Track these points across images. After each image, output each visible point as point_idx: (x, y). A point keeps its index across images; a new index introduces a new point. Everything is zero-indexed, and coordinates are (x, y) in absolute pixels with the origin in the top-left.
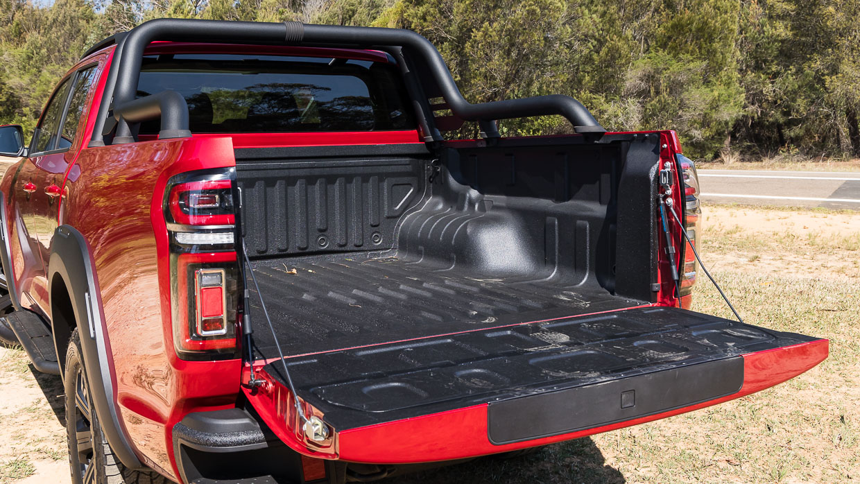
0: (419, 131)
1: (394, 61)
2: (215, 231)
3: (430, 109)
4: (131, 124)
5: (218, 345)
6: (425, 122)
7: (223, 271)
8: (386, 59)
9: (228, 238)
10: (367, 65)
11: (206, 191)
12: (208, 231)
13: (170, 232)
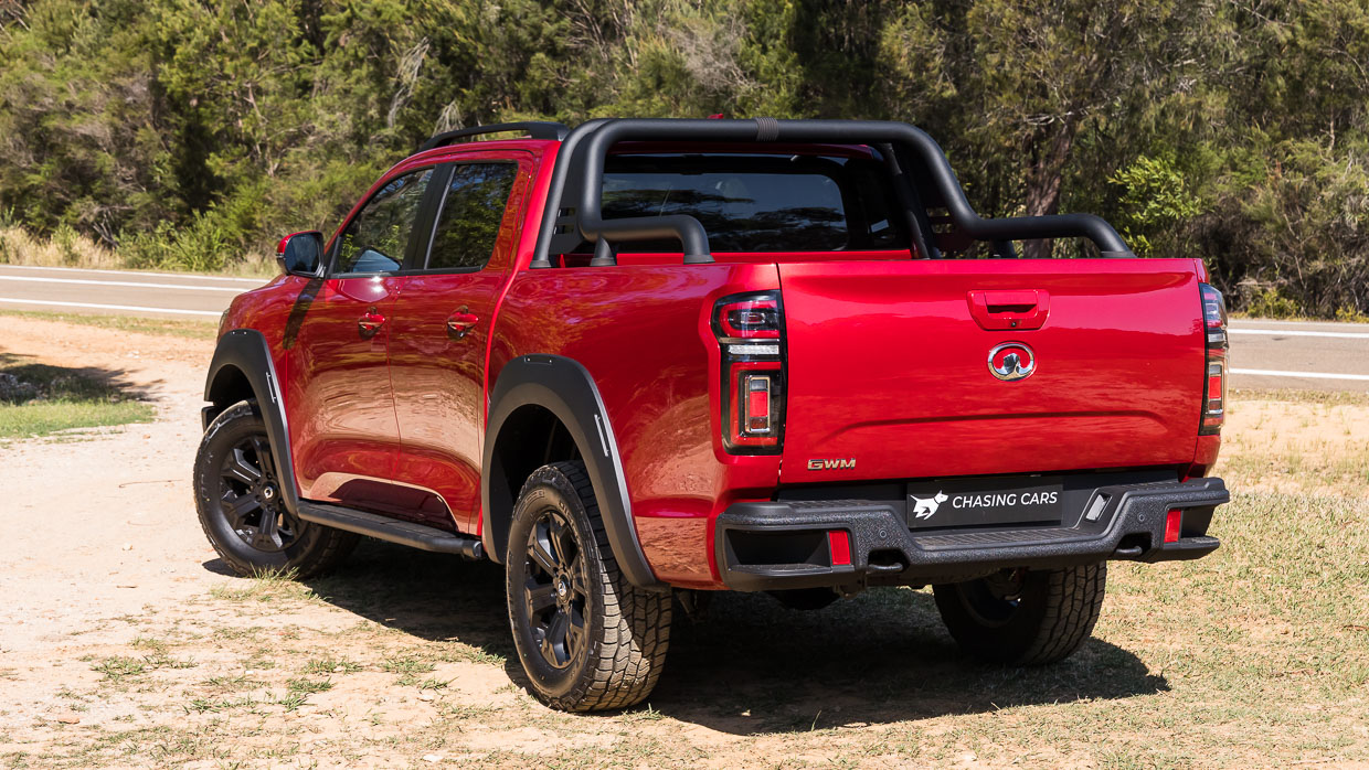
0: (912, 251)
1: (881, 157)
2: (759, 344)
3: (927, 224)
4: (612, 244)
5: (763, 442)
6: (922, 239)
7: (768, 379)
8: (869, 154)
9: (774, 350)
10: (842, 161)
11: (754, 310)
12: (753, 344)
13: (721, 344)
